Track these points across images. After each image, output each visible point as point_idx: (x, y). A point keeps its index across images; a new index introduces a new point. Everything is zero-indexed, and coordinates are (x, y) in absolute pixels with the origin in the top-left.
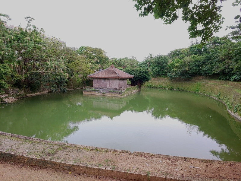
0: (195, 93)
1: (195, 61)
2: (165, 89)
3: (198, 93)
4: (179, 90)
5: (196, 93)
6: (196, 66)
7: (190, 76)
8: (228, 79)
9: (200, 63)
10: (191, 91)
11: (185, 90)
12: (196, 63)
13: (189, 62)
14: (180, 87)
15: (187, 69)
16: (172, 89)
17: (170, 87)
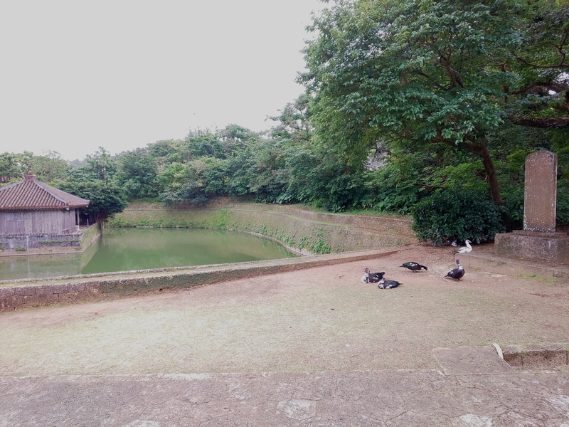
0: (219, 229)
1: (214, 169)
2: (156, 227)
3: (224, 229)
4: (187, 227)
5: (221, 229)
6: (216, 178)
7: (206, 197)
8: (272, 202)
9: (223, 173)
10: (210, 227)
11: (199, 226)
12: (215, 173)
13: (203, 171)
14: (188, 221)
15: (201, 185)
16: (170, 227)
17: (166, 223)
